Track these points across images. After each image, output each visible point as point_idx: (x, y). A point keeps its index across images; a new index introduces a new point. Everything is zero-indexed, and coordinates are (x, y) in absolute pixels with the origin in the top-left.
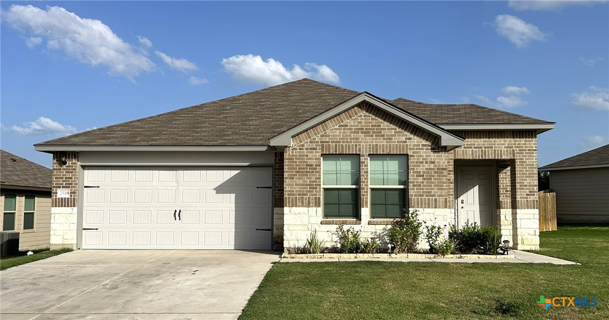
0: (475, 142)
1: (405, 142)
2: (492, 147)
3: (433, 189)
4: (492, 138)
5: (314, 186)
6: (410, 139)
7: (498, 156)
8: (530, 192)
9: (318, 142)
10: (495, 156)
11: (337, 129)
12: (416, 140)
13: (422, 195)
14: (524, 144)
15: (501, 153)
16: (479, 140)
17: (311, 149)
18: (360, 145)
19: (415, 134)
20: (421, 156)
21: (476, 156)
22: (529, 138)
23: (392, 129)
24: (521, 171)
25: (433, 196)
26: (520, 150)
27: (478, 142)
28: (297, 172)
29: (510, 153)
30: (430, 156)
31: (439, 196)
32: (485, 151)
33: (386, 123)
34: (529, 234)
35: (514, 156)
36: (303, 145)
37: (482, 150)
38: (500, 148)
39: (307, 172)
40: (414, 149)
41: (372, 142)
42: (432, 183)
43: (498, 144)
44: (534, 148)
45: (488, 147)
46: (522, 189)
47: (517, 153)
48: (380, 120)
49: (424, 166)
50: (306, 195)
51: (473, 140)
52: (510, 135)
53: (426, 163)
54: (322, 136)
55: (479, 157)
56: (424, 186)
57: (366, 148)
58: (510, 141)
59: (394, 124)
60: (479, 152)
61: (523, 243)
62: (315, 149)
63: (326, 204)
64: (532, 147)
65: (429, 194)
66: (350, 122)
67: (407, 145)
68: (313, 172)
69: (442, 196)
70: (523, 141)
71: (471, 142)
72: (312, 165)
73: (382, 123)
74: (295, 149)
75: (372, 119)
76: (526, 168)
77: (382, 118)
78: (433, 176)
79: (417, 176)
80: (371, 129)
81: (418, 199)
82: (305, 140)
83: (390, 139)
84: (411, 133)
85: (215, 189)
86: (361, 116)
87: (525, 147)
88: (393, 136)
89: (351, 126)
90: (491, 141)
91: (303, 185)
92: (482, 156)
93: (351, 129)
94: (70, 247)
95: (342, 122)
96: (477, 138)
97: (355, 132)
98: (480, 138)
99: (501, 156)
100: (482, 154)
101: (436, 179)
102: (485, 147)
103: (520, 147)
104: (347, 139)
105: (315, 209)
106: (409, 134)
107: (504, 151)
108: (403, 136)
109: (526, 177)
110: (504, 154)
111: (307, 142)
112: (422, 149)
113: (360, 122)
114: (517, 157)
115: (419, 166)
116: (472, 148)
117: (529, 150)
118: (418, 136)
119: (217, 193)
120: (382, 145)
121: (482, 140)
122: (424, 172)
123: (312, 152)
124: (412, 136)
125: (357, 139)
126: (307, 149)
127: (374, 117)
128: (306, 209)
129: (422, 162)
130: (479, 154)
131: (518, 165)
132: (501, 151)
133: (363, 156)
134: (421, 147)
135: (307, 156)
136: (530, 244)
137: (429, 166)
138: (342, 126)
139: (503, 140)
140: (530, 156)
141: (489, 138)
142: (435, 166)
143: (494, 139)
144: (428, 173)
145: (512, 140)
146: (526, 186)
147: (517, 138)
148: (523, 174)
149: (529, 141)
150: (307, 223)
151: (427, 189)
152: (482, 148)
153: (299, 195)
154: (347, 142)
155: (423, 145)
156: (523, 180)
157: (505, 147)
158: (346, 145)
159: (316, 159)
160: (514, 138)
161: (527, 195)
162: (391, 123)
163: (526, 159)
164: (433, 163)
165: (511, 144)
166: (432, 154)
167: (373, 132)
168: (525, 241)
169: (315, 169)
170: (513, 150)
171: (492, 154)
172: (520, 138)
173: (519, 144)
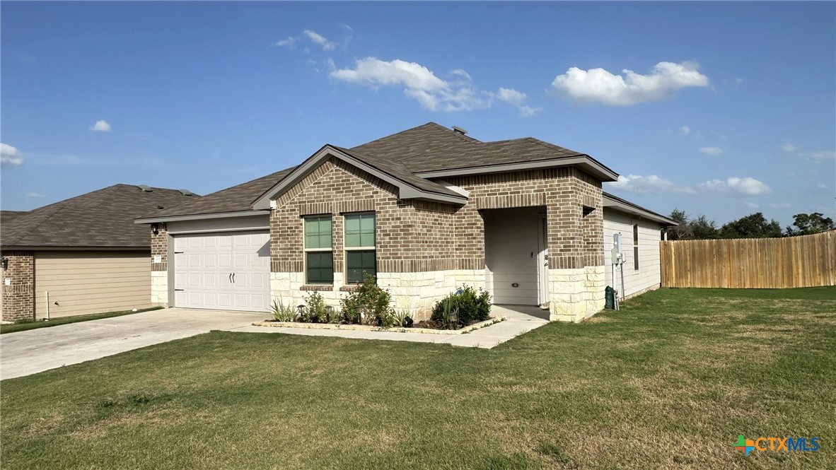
0: (500, 186)
1: (372, 197)
2: (519, 192)
3: (400, 250)
4: (519, 180)
5: (293, 249)
6: (377, 192)
7: (526, 203)
8: (564, 246)
9: (296, 203)
10: (522, 203)
11: (311, 187)
12: (383, 194)
13: (389, 258)
14: (558, 185)
15: (529, 199)
16: (504, 184)
17: (291, 210)
18: (331, 203)
19: (381, 187)
20: (387, 212)
21: (501, 204)
22: (563, 176)
23: (361, 183)
24: (553, 220)
25: (400, 258)
26: (552, 194)
27: (503, 186)
28: (280, 235)
29: (540, 198)
30: (395, 211)
31: (405, 258)
32: (511, 197)
33: (355, 177)
34: (564, 301)
35: (544, 202)
36: (285, 207)
37: (507, 197)
38: (528, 192)
39: (288, 235)
40: (380, 204)
41: (342, 199)
42: (398, 242)
43: (526, 188)
44: (570, 190)
45: (514, 193)
46: (554, 243)
47: (548, 198)
48: (350, 174)
49: (390, 223)
50: (288, 259)
51: (497, 184)
52: (540, 175)
53: (393, 219)
54: (300, 196)
55: (504, 205)
56: (391, 246)
57: (337, 206)
58: (540, 183)
59: (362, 177)
60: (504, 199)
61: (556, 313)
62: (294, 210)
63: (309, 269)
64: (567, 188)
65: (396, 256)
66: (323, 179)
67: (374, 200)
68: (292, 235)
69: (408, 258)
70: (556, 181)
71: (495, 187)
72: (292, 228)
73: (350, 176)
74: (278, 211)
75: (343, 173)
76: (560, 216)
77: (351, 172)
78: (399, 234)
79: (384, 235)
80: (341, 185)
81: (384, 262)
82: (287, 201)
83: (359, 194)
84: (378, 186)
85: (258, 252)
86: (332, 171)
87: (559, 189)
88: (362, 190)
89: (324, 183)
90: (518, 185)
91: (285, 249)
92: (508, 204)
93: (324, 186)
94: (162, 306)
95: (316, 179)
96: (502, 182)
97: (327, 190)
98: (505, 181)
99: (530, 203)
100: (508, 201)
101: (401, 238)
102: (511, 193)
103: (552, 190)
104: (321, 197)
105: (295, 273)
106: (376, 187)
107: (533, 196)
108: (370, 189)
109: (560, 227)
110: (533, 200)
111: (287, 204)
112: (389, 204)
113: (332, 178)
114: (549, 202)
115: (386, 224)
116: (496, 194)
117: (563, 193)
118: (384, 189)
119: (259, 256)
120: (352, 202)
121: (508, 184)
122: (390, 231)
123: (291, 214)
124: (378, 190)
125: (329, 197)
126: (288, 211)
127: (343, 171)
128: (288, 274)
129: (388, 219)
130: (504, 202)
131: (550, 213)
132: (529, 196)
133: (335, 215)
134: (387, 201)
135: (288, 218)
136: (564, 313)
137: (395, 223)
138: (316, 183)
139: (532, 181)
140: (566, 200)
141: (516, 180)
142: (401, 223)
143: (521, 182)
144: (394, 231)
145: (543, 181)
146: (560, 239)
147: (548, 178)
148: (557, 224)
149: (562, 181)
150: (288, 289)
151: (394, 250)
152: (507, 193)
153: (282, 259)
154: (321, 201)
155: (389, 199)
156: (556, 231)
157: (534, 191)
158: (319, 204)
159: (296, 221)
160: (544, 178)
161: (561, 250)
162: (359, 176)
163: (560, 205)
164: (399, 219)
165: (542, 187)
166: (398, 208)
167: (343, 188)
168: (558, 310)
169: (294, 231)
170: (544, 194)
171: (518, 200)
172: (552, 178)
173: (551, 186)
